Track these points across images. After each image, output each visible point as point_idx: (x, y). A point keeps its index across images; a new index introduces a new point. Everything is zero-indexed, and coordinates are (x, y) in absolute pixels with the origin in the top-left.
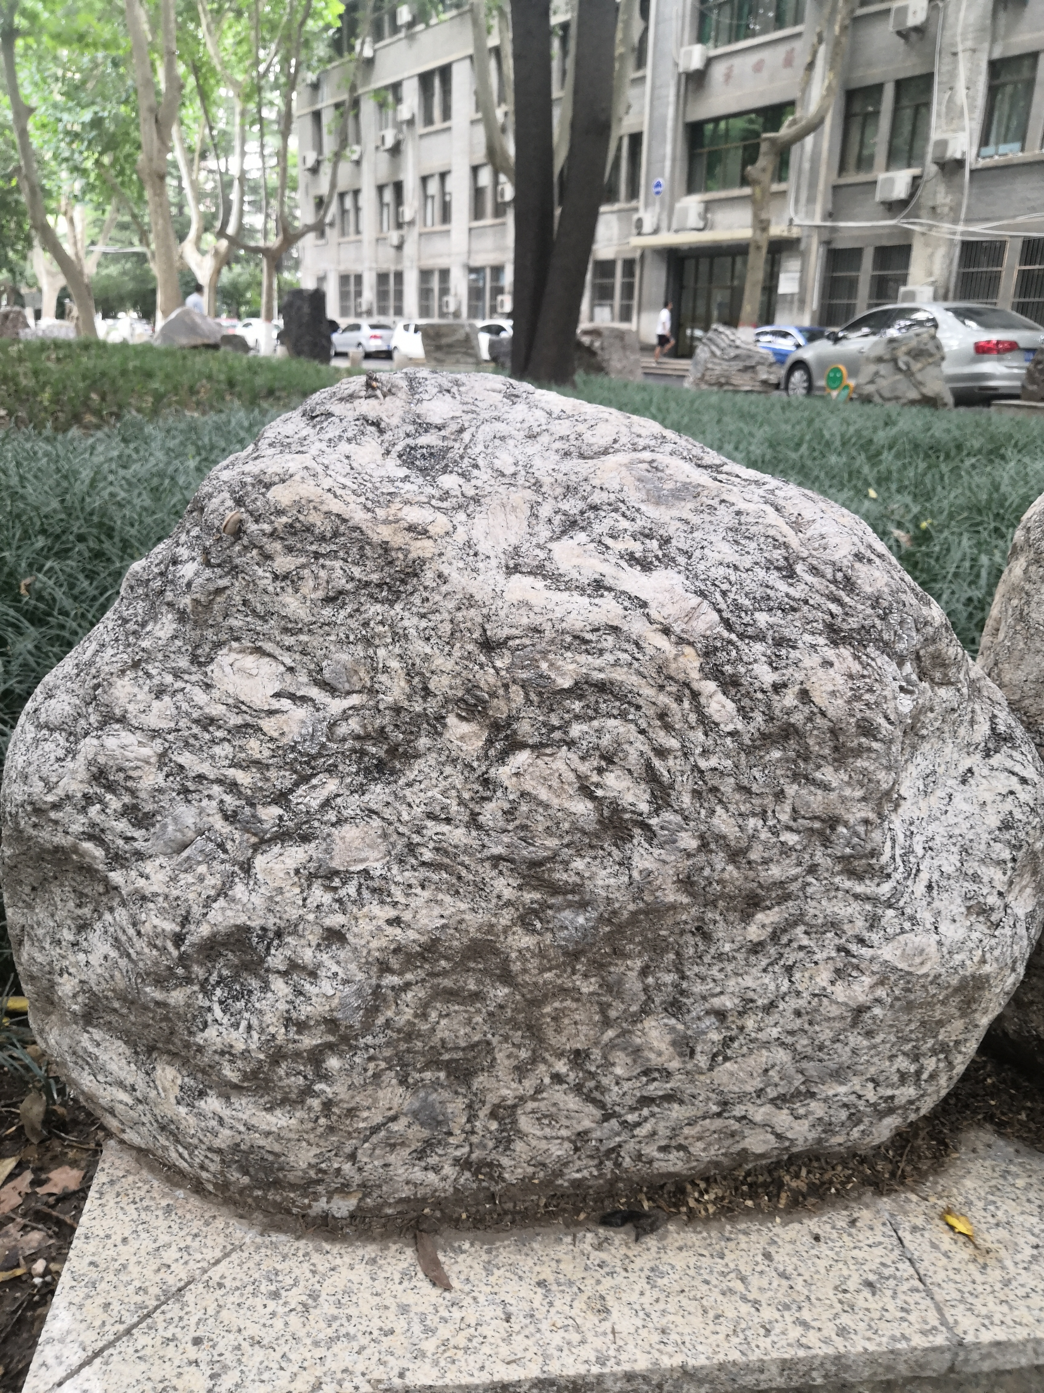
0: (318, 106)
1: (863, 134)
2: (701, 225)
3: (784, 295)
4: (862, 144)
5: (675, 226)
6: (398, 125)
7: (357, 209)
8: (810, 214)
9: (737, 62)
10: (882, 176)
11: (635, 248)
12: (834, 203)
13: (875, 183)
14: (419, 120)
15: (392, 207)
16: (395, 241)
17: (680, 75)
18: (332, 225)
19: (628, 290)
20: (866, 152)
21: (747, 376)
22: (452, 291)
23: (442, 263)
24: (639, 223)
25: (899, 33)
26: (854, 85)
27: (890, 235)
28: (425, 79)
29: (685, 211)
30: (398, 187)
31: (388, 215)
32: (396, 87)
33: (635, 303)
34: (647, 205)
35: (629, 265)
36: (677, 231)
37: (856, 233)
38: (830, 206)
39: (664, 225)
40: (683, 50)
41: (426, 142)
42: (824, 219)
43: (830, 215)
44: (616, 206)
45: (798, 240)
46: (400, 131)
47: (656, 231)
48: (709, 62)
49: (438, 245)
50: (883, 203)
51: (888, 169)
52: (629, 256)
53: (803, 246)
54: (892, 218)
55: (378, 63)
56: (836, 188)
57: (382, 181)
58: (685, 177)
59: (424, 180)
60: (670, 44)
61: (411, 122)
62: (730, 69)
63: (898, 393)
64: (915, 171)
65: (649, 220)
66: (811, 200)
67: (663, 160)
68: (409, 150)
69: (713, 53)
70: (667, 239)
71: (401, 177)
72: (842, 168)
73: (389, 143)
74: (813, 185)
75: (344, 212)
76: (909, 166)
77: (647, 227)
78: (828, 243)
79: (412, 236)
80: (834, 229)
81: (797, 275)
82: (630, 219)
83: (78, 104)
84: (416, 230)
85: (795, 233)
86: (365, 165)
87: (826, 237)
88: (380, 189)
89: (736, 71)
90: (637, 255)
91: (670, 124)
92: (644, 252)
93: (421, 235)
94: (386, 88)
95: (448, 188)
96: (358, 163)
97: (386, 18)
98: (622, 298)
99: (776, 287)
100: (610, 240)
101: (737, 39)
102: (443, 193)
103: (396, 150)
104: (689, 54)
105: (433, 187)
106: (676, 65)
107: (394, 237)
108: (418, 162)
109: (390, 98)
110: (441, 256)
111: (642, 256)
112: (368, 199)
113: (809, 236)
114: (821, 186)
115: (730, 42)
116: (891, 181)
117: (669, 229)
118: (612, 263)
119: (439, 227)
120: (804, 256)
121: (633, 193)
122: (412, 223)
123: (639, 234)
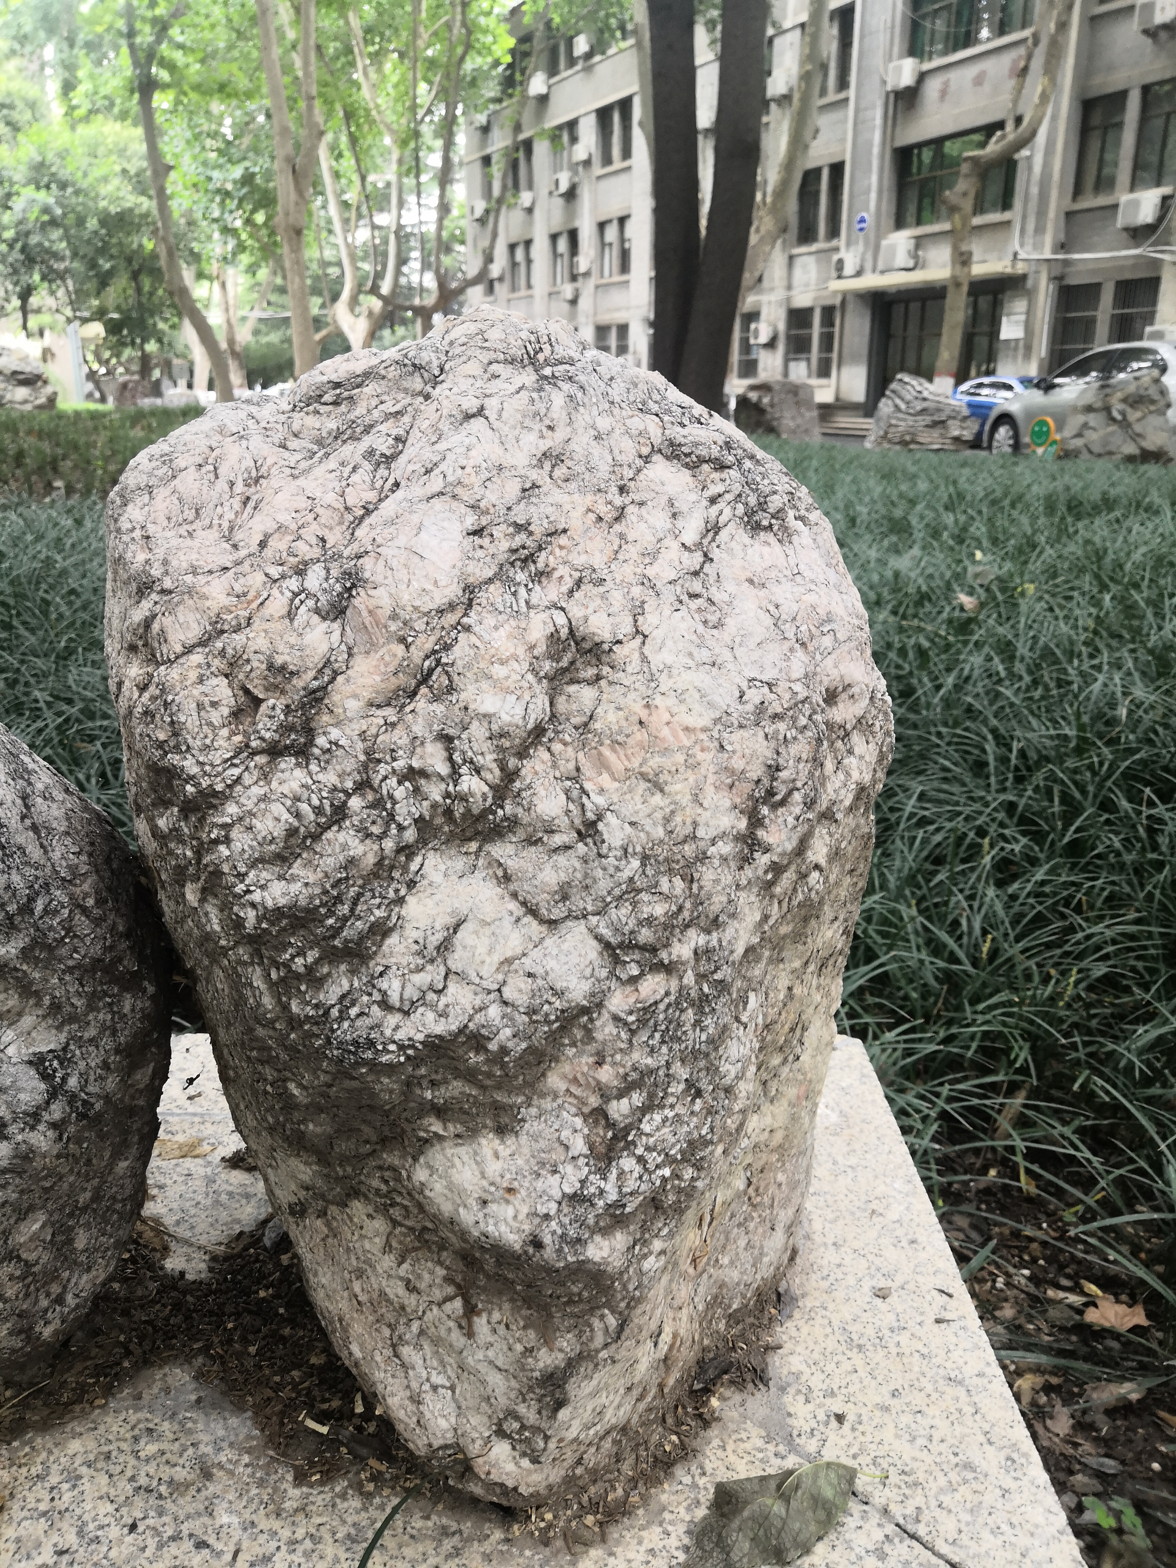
0: (488, 151)
1: (1102, 150)
2: (911, 264)
3: (1007, 341)
4: (1101, 162)
5: (881, 266)
6: (574, 167)
7: (529, 261)
8: (1038, 247)
9: (953, 75)
10: (1124, 198)
11: (835, 292)
12: (1068, 232)
13: (1115, 206)
14: (596, 160)
15: (566, 257)
16: (569, 295)
17: (888, 94)
18: (501, 279)
19: (827, 342)
20: (1106, 171)
21: (936, 433)
22: (631, 348)
23: (619, 317)
24: (840, 264)
25: (1146, 32)
26: (1093, 93)
27: (1134, 266)
28: (603, 115)
29: (893, 248)
30: (573, 236)
31: (562, 266)
32: (572, 125)
33: (835, 355)
34: (848, 244)
35: (828, 312)
36: (882, 272)
37: (1091, 266)
38: (1062, 237)
39: (868, 265)
40: (891, 65)
41: (604, 184)
42: (1055, 252)
43: (1062, 247)
44: (814, 247)
45: (1024, 277)
46: (576, 173)
47: (859, 273)
48: (922, 77)
49: (616, 297)
50: (1126, 229)
51: (1132, 189)
52: (828, 302)
53: (1030, 283)
54: (1137, 246)
55: (553, 99)
56: (1069, 215)
57: (554, 230)
58: (893, 210)
59: (602, 226)
60: (877, 60)
61: (587, 163)
62: (946, 84)
63: (1112, 448)
64: (1166, 190)
65: (851, 260)
66: (1040, 230)
67: (868, 191)
68: (585, 195)
69: (927, 66)
70: (871, 281)
71: (577, 224)
72: (1078, 191)
73: (564, 187)
74: (1041, 213)
75: (514, 265)
76: (1158, 184)
77: (849, 270)
78: (1059, 278)
79: (587, 288)
80: (1066, 263)
81: (1023, 317)
82: (829, 261)
83: (230, 161)
84: (592, 282)
85: (1021, 268)
86: (537, 212)
87: (1056, 272)
88: (554, 238)
89: (953, 87)
90: (837, 301)
91: (876, 150)
92: (845, 295)
93: (597, 287)
94: (560, 127)
95: (628, 234)
96: (530, 210)
97: (562, 49)
98: (821, 350)
99: (998, 332)
100: (807, 285)
101: (955, 49)
102: (622, 240)
103: (571, 195)
104: (899, 70)
105: (611, 234)
106: (884, 82)
107: (568, 290)
108: (595, 207)
109: (565, 138)
110: (618, 310)
111: (843, 302)
112: (540, 249)
113: (1037, 272)
114: (1052, 214)
115: (945, 53)
116: (1136, 204)
117: (874, 271)
118: (808, 311)
119: (617, 278)
120: (1030, 295)
121: (834, 232)
122: (587, 274)
123: (840, 277)
